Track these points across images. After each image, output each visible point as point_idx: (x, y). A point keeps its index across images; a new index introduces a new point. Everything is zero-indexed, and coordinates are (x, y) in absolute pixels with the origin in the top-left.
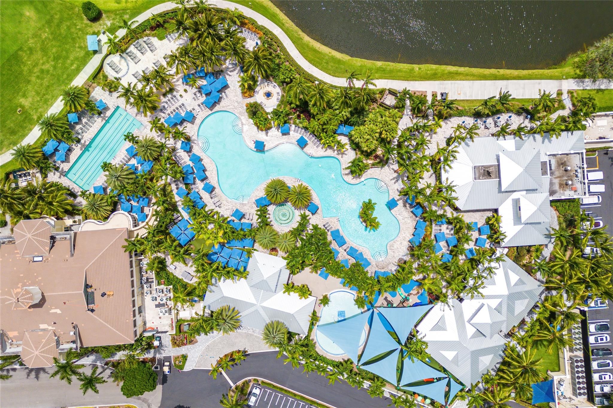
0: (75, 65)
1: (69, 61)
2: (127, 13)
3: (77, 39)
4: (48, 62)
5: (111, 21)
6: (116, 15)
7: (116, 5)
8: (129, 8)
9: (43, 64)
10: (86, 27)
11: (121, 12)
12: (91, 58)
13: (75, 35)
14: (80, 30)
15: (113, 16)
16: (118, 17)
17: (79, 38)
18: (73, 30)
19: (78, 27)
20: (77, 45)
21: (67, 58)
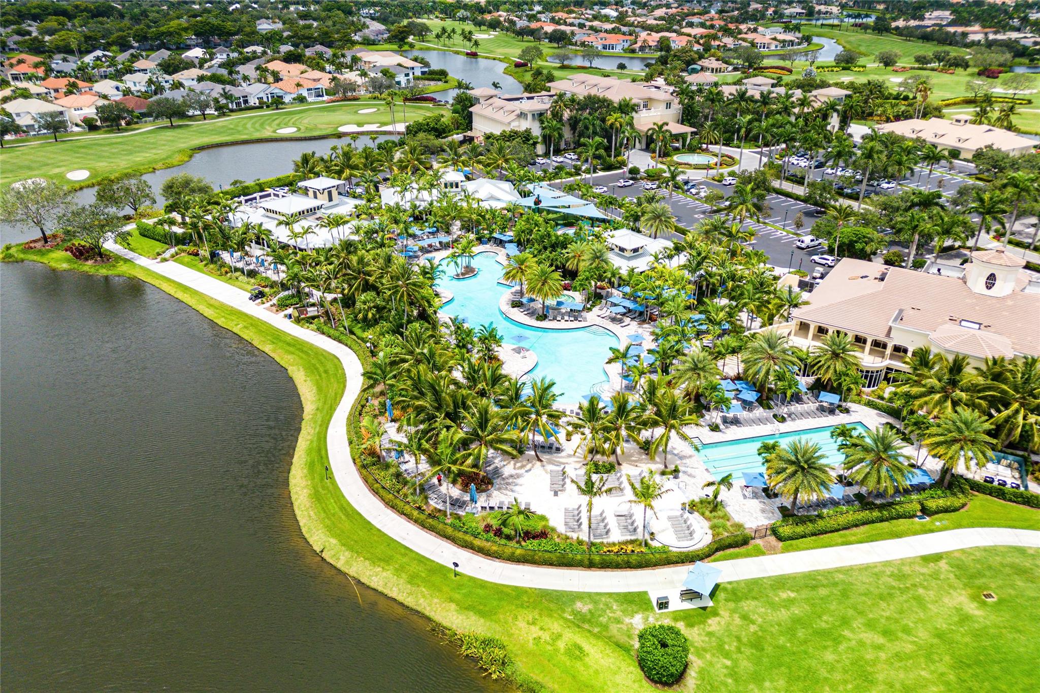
0: (784, 595)
1: (796, 611)
2: (575, 613)
3: (745, 640)
4: (861, 643)
5: (627, 620)
6: (606, 627)
7: (586, 647)
8: (561, 622)
9: (879, 647)
10: (704, 650)
11: (586, 626)
12: (730, 583)
13: (748, 651)
14: (727, 655)
15: (614, 629)
16: (603, 620)
17: (738, 638)
18: (745, 665)
19: (728, 663)
20: (753, 628)
21: (797, 621)
